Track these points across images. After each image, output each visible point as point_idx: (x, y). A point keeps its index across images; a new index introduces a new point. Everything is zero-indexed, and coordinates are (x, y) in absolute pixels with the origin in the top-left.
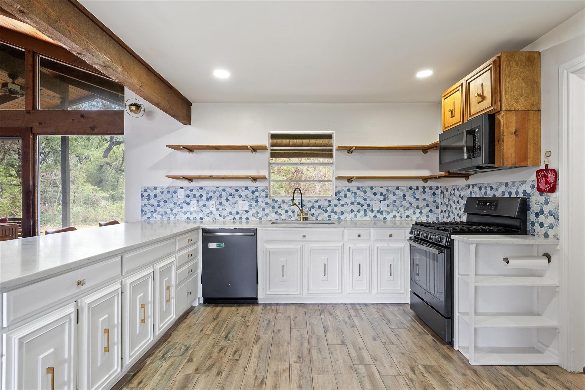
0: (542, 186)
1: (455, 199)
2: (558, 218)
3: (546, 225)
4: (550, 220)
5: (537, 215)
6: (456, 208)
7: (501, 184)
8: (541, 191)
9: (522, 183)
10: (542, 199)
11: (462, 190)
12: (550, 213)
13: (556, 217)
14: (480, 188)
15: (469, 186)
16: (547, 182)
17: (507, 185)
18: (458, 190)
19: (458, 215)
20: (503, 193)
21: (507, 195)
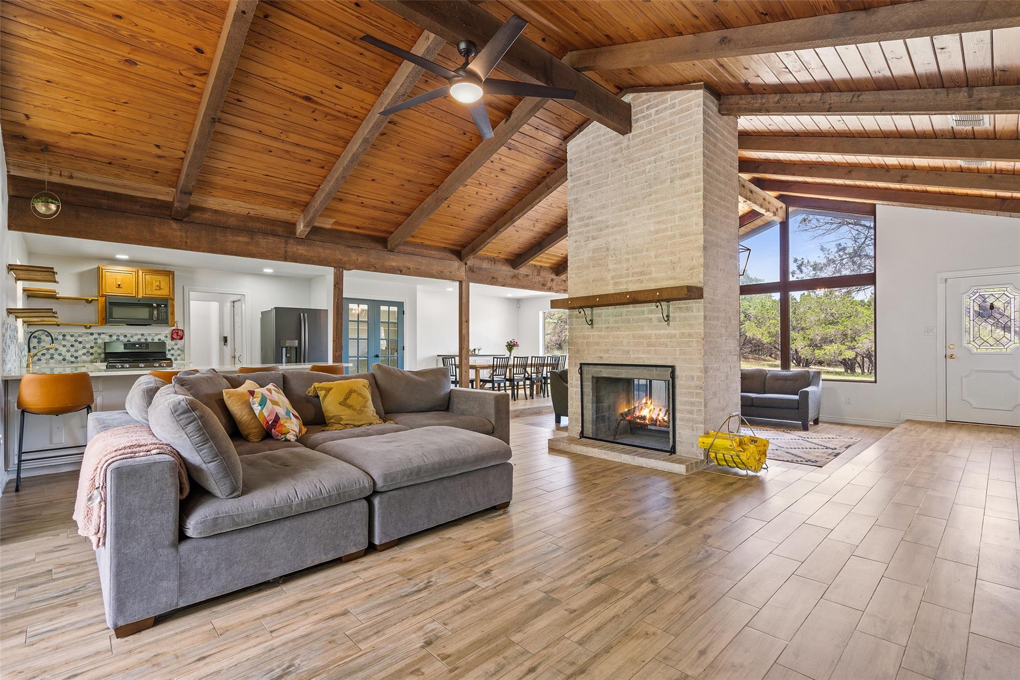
0: (175, 336)
1: (64, 343)
2: (184, 351)
3: (175, 354)
4: (179, 352)
5: (169, 350)
6: (68, 351)
7: (136, 334)
8: (173, 339)
9: (157, 335)
10: (173, 343)
11: (80, 336)
12: (178, 349)
13: (183, 351)
14: (111, 336)
15: (92, 334)
16: (178, 335)
17: (142, 335)
18: (72, 336)
19: (72, 356)
20: (139, 339)
21: (143, 340)
